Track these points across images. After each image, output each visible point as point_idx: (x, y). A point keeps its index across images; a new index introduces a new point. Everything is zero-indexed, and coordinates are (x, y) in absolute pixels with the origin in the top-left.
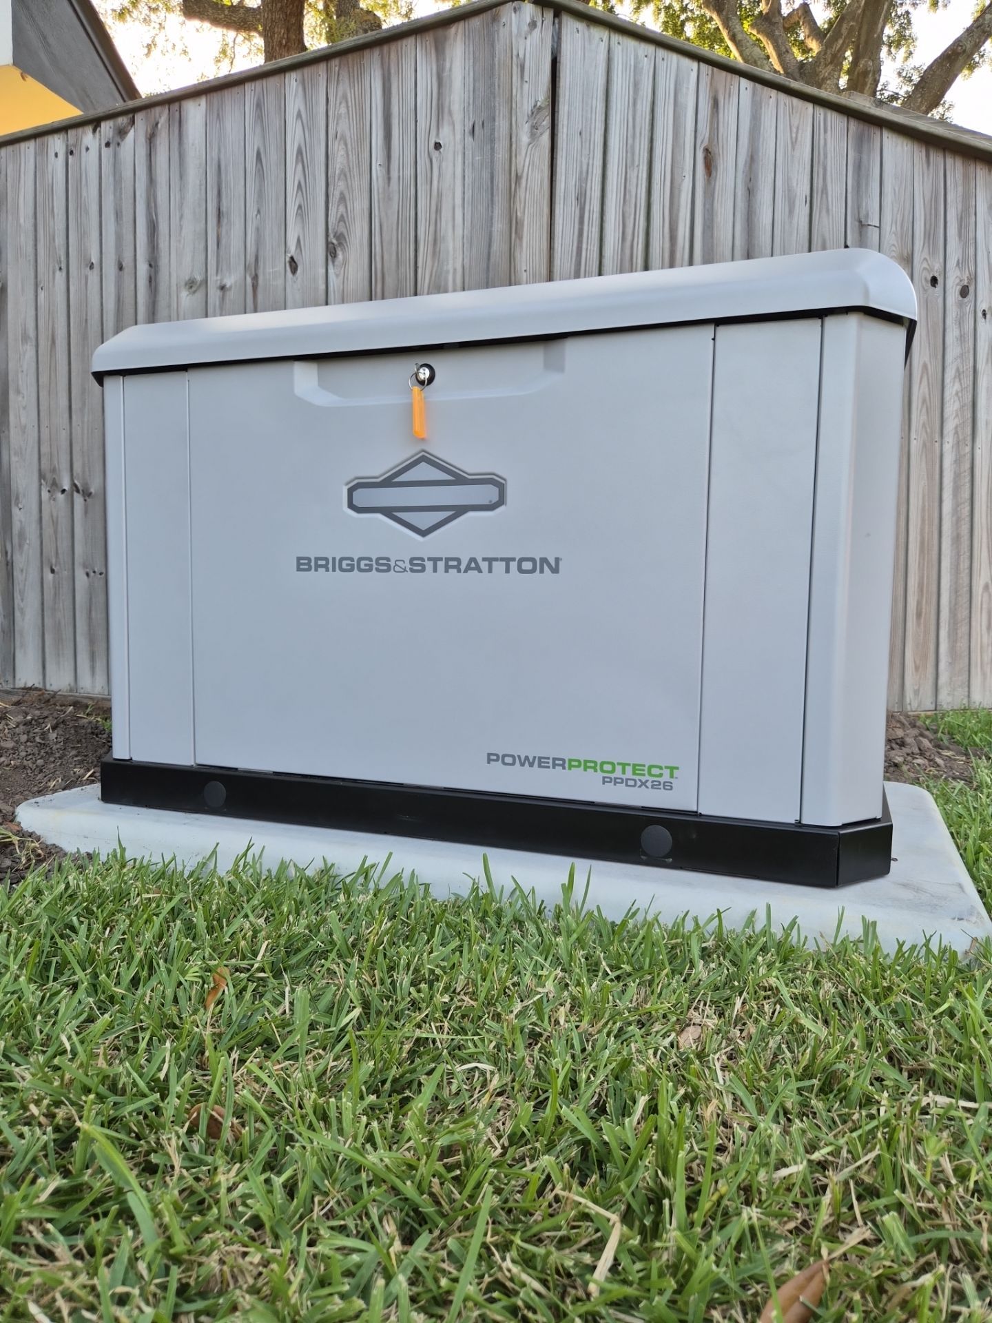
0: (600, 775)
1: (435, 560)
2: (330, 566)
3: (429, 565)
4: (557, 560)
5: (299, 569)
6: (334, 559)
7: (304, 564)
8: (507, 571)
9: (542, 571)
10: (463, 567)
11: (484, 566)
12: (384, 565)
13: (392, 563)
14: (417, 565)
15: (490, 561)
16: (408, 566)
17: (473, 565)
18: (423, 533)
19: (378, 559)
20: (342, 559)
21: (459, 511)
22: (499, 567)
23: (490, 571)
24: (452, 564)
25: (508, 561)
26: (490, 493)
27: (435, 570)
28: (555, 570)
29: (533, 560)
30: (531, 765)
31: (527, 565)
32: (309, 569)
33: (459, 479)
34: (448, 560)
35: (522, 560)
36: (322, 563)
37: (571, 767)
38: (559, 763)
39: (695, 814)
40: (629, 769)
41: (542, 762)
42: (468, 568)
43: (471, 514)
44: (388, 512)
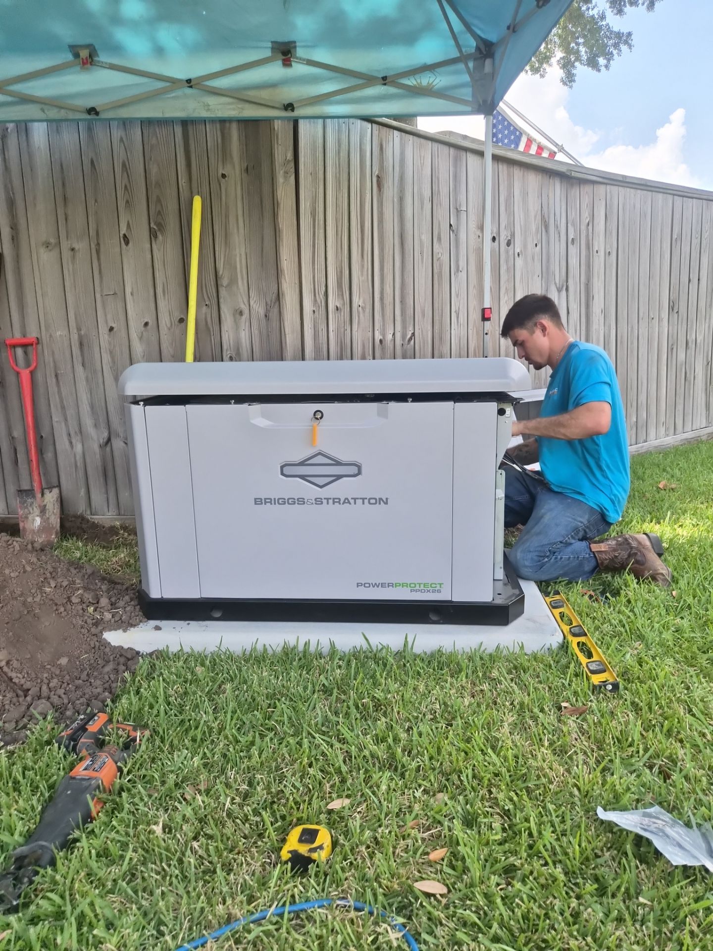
0: (410, 589)
1: (328, 499)
2: (273, 502)
3: (325, 501)
4: (387, 499)
5: (256, 504)
6: (275, 499)
7: (258, 501)
8: (363, 503)
9: (380, 504)
10: (342, 502)
11: (352, 501)
12: (301, 501)
13: (306, 501)
14: (319, 501)
15: (355, 499)
16: (314, 502)
17: (347, 501)
18: (321, 487)
19: (298, 499)
20: (279, 499)
21: (339, 477)
22: (359, 502)
23: (355, 503)
24: (336, 501)
25: (363, 499)
26: (354, 470)
27: (328, 503)
28: (386, 503)
29: (376, 499)
30: (378, 587)
31: (373, 501)
32: (262, 504)
33: (338, 463)
34: (334, 499)
35: (370, 499)
36: (269, 501)
37: (396, 586)
38: (390, 585)
39: (451, 602)
40: (422, 586)
41: (383, 585)
42: (344, 503)
43: (345, 479)
44: (302, 477)
